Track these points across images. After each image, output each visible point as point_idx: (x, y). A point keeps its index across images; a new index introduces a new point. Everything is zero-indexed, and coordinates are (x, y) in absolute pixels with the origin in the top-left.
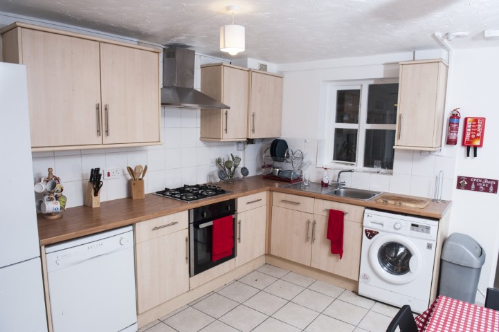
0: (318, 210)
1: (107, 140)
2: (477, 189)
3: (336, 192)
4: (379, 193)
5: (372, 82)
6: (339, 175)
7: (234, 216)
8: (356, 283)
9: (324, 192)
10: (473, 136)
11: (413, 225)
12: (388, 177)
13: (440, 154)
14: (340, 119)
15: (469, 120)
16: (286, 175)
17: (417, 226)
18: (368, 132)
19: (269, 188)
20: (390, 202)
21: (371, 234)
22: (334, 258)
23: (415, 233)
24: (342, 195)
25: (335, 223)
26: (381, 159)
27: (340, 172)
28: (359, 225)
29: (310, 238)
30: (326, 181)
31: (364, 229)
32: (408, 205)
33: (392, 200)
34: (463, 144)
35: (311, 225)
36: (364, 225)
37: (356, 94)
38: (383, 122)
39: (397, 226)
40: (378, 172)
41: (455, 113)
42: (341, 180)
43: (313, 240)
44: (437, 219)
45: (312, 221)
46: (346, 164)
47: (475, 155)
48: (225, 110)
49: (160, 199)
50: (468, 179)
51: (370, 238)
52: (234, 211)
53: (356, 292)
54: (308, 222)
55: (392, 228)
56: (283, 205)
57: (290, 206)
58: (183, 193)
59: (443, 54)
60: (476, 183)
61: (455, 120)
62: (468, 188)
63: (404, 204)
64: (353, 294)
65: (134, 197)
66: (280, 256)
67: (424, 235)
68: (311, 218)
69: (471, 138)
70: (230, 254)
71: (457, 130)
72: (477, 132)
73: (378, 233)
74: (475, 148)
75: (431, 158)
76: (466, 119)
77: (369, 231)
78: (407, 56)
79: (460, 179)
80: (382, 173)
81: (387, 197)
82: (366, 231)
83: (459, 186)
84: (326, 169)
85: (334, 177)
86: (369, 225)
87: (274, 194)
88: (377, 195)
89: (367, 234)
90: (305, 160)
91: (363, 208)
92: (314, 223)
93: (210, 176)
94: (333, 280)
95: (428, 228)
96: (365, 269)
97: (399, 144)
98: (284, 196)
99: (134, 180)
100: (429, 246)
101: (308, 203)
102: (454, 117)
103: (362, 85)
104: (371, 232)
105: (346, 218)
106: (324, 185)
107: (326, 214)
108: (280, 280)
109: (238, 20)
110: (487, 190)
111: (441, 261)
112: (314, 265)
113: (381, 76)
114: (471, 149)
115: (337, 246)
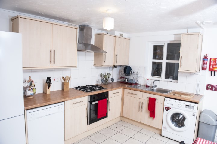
0: (144, 97)
1: (54, 65)
2: (216, 90)
3: (152, 90)
4: (172, 91)
5: (169, 42)
6: (154, 82)
7: (107, 99)
8: (161, 130)
9: (147, 89)
10: (214, 67)
11: (186, 105)
12: (175, 84)
13: (199, 74)
14: (155, 58)
15: (212, 59)
16: (131, 82)
17: (188, 106)
18: (167, 64)
19: (123, 87)
21: (167, 109)
22: (151, 119)
23: (187, 109)
24: (155, 91)
25: (152, 103)
26: (172, 75)
27: (154, 81)
28: (162, 104)
29: (141, 110)
30: (148, 85)
31: (165, 106)
32: (184, 96)
33: (177, 94)
34: (209, 70)
35: (141, 104)
36: (165, 105)
37: (162, 47)
38: (174, 59)
39: (179, 106)
40: (171, 81)
41: (206, 56)
42: (155, 84)
43: (142, 110)
44: (197, 103)
45: (141, 102)
46: (157, 78)
47: (215, 75)
48: (104, 53)
49: (76, 91)
50: (212, 86)
51: (167, 110)
52: (107, 97)
53: (160, 135)
54: (140, 103)
55: (177, 107)
56: (129, 95)
57: (132, 95)
58: (86, 88)
59: (200, 31)
60: (215, 87)
61: (206, 60)
62: (211, 89)
63: (182, 96)
64: (159, 135)
65: (65, 90)
66: (127, 117)
67: (191, 110)
68: (141, 100)
69: (213, 67)
70: (105, 115)
71: (207, 63)
72: (215, 65)
73: (171, 108)
74: (215, 72)
75: (195, 76)
76: (211, 59)
77: (167, 107)
78: (185, 31)
79: (208, 85)
80: (173, 82)
81: (175, 93)
82: (165, 107)
83: (207, 88)
84: (148, 79)
85: (152, 83)
86: (167, 105)
87: (125, 90)
88: (170, 91)
89: (166, 109)
90: (139, 75)
91: (164, 97)
92: (142, 103)
93: (98, 81)
94: (150, 128)
95: (193, 107)
96: (165, 124)
97: (181, 69)
98: (129, 91)
99: (65, 82)
100: (194, 115)
101: (140, 94)
102: (206, 58)
103: (164, 43)
104: (168, 108)
105: (156, 101)
106: (147, 86)
107: (148, 99)
108: (127, 128)
109: (111, 16)
111: (199, 122)
112: (142, 122)
113: (173, 39)
114: (213, 73)
115: (152, 114)
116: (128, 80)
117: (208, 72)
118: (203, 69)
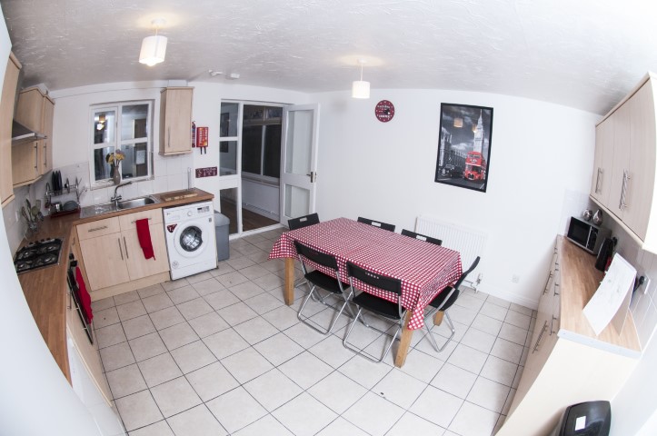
0: (124, 226)
2: (207, 175)
5: (125, 104)
6: (116, 191)
8: (169, 273)
10: (203, 140)
11: (198, 209)
12: (151, 181)
15: (200, 129)
17: (201, 209)
20: (176, 198)
21: (172, 228)
23: (203, 214)
27: (117, 188)
28: (161, 224)
29: (124, 254)
31: (166, 226)
32: (188, 196)
34: (198, 146)
36: (165, 223)
39: (190, 214)
42: (118, 195)
44: (211, 200)
45: (121, 239)
47: (205, 153)
50: (202, 170)
51: (171, 232)
53: (170, 280)
54: (119, 241)
55: (186, 217)
56: (91, 234)
57: (97, 233)
60: (206, 171)
62: (202, 176)
67: (206, 213)
68: (118, 236)
71: (194, 137)
72: (204, 137)
73: (176, 225)
74: (205, 148)
79: (197, 171)
81: (173, 195)
82: (168, 227)
83: (197, 176)
86: (169, 222)
89: (169, 230)
91: (162, 209)
92: (124, 240)
95: (208, 207)
97: (168, 151)
98: (88, 226)
100: (210, 220)
101: (113, 223)
103: (117, 107)
105: (150, 223)
110: (212, 175)
112: (133, 278)
114: (203, 149)
115: (148, 252)
116: (61, 206)
117: (197, 150)
118: (193, 146)
